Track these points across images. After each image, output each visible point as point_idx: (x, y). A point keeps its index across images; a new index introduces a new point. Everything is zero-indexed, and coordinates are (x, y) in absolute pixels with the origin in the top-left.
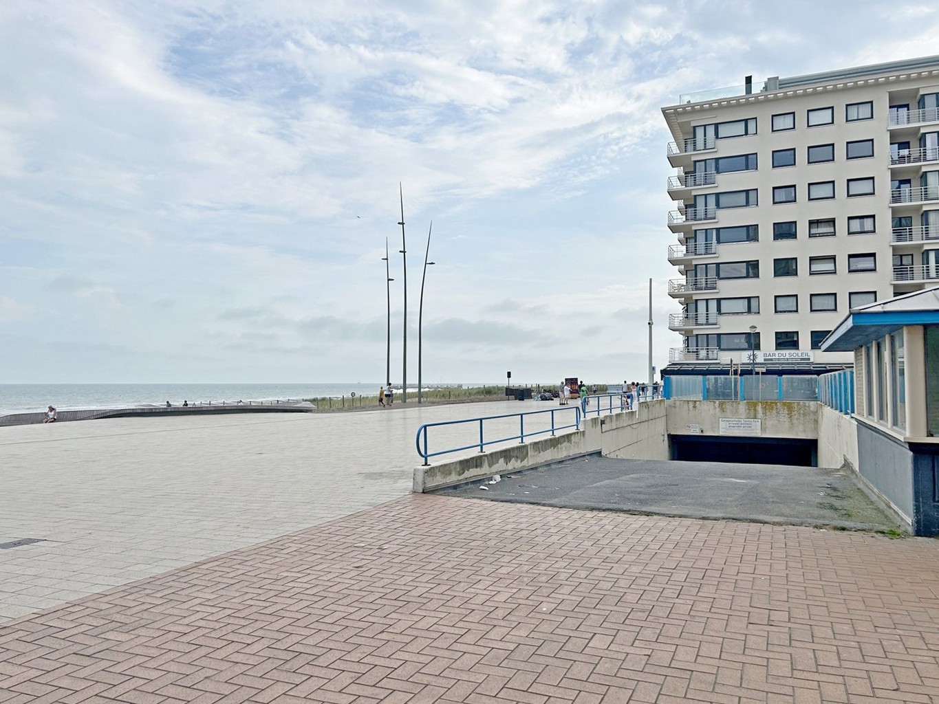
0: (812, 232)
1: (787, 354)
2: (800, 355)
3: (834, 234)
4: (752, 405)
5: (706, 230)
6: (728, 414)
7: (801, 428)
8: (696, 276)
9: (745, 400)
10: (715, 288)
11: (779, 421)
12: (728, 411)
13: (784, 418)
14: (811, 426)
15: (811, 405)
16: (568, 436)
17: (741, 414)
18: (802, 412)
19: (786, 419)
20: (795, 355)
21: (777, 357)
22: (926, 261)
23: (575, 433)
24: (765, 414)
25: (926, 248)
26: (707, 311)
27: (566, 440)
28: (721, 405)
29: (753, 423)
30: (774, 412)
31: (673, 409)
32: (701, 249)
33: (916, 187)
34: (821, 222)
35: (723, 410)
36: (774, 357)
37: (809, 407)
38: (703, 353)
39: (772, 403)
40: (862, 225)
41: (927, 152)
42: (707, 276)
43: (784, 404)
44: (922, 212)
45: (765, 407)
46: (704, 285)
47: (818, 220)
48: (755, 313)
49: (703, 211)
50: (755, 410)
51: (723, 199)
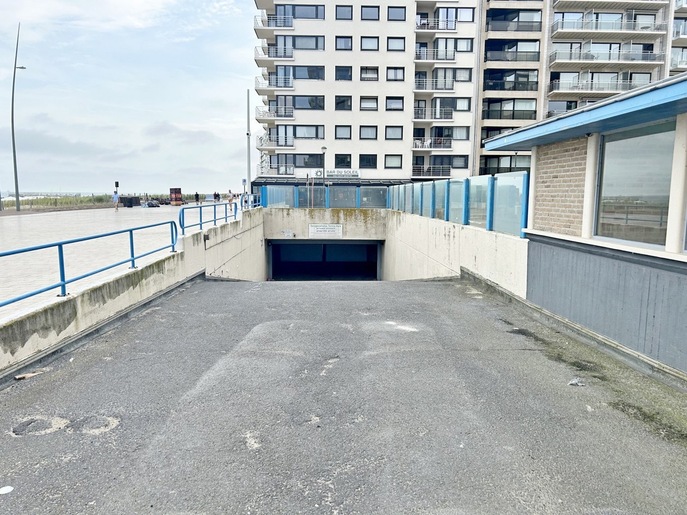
0: (362, 77)
1: (343, 171)
2: (352, 172)
3: (377, 79)
4: (336, 213)
5: (285, 66)
6: (317, 220)
7: (373, 231)
8: (277, 106)
9: (330, 208)
10: (292, 116)
11: (357, 225)
12: (316, 217)
13: (361, 223)
14: (381, 229)
15: (382, 212)
16: (159, 265)
17: (327, 220)
18: (374, 218)
19: (362, 224)
20: (348, 172)
21: (336, 174)
22: (434, 105)
23: (169, 258)
24: (346, 219)
25: (435, 95)
26: (286, 135)
27: (156, 270)
28: (311, 212)
29: (336, 228)
30: (353, 218)
31: (270, 217)
32: (281, 82)
33: (430, 49)
34: (369, 69)
35: (312, 217)
36: (334, 174)
37: (380, 213)
38: (282, 169)
39: (352, 210)
40: (396, 75)
41: (440, 22)
42: (285, 106)
43: (361, 211)
44: (433, 68)
45: (346, 214)
46: (283, 113)
47: (367, 67)
48: (321, 138)
49: (283, 50)
50: (338, 216)
51: (298, 41)
